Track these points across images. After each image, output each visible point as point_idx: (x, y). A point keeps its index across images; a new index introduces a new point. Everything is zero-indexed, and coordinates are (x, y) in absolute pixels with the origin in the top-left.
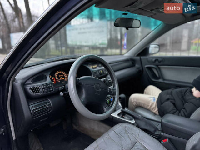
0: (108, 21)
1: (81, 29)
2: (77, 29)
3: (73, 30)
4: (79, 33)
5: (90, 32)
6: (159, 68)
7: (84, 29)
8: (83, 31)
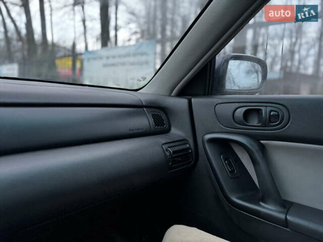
0: (158, 42)
1: (108, 58)
2: (101, 58)
3: (95, 59)
4: (105, 66)
5: (123, 64)
6: (263, 148)
7: (114, 57)
8: (111, 61)
